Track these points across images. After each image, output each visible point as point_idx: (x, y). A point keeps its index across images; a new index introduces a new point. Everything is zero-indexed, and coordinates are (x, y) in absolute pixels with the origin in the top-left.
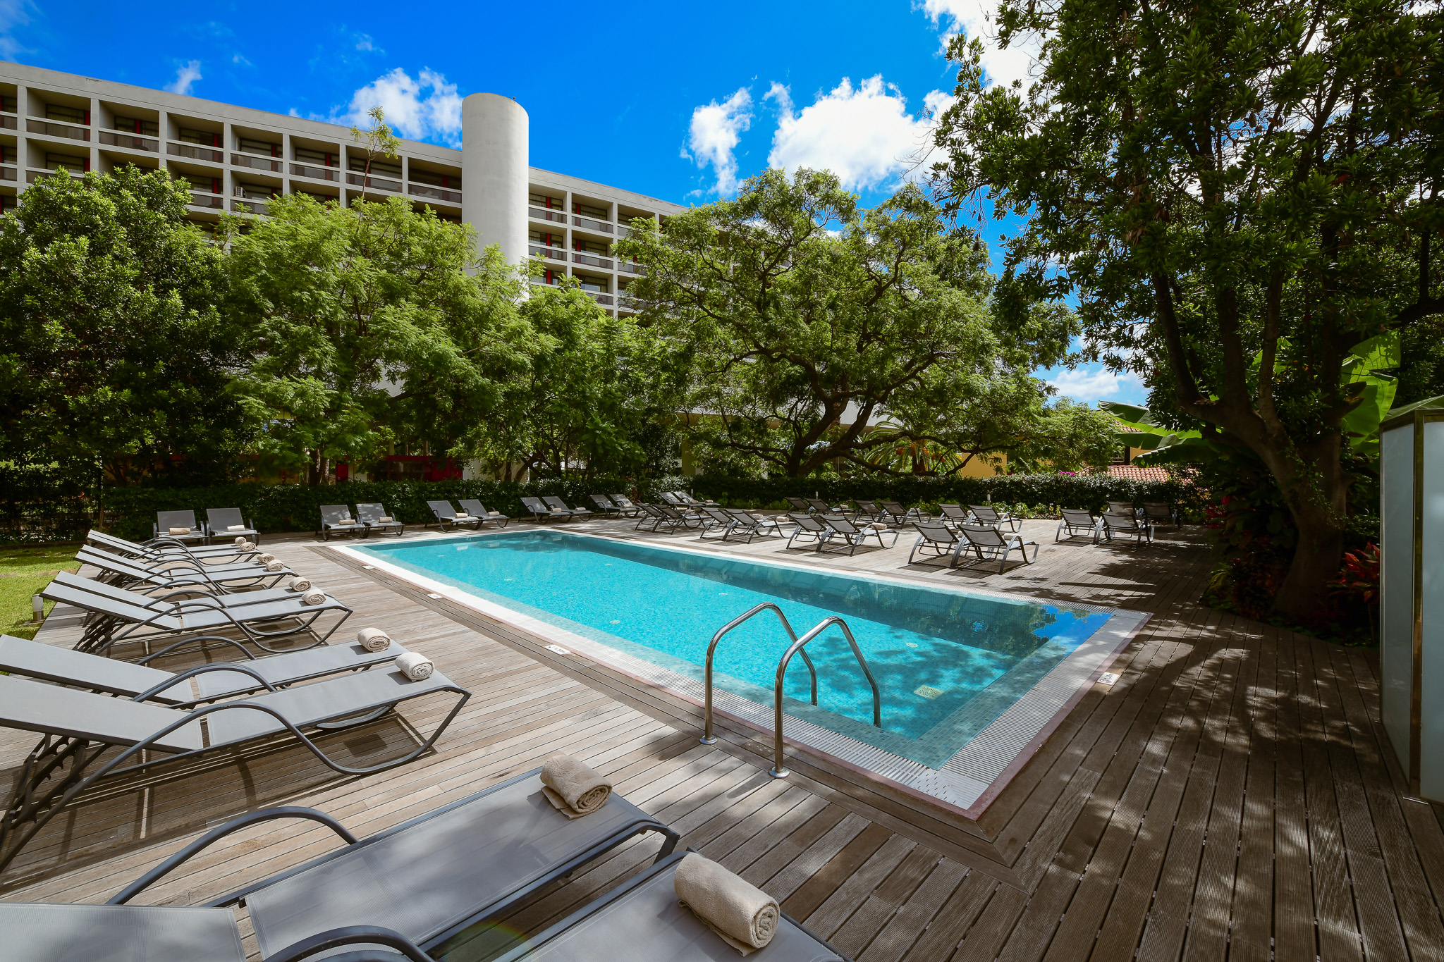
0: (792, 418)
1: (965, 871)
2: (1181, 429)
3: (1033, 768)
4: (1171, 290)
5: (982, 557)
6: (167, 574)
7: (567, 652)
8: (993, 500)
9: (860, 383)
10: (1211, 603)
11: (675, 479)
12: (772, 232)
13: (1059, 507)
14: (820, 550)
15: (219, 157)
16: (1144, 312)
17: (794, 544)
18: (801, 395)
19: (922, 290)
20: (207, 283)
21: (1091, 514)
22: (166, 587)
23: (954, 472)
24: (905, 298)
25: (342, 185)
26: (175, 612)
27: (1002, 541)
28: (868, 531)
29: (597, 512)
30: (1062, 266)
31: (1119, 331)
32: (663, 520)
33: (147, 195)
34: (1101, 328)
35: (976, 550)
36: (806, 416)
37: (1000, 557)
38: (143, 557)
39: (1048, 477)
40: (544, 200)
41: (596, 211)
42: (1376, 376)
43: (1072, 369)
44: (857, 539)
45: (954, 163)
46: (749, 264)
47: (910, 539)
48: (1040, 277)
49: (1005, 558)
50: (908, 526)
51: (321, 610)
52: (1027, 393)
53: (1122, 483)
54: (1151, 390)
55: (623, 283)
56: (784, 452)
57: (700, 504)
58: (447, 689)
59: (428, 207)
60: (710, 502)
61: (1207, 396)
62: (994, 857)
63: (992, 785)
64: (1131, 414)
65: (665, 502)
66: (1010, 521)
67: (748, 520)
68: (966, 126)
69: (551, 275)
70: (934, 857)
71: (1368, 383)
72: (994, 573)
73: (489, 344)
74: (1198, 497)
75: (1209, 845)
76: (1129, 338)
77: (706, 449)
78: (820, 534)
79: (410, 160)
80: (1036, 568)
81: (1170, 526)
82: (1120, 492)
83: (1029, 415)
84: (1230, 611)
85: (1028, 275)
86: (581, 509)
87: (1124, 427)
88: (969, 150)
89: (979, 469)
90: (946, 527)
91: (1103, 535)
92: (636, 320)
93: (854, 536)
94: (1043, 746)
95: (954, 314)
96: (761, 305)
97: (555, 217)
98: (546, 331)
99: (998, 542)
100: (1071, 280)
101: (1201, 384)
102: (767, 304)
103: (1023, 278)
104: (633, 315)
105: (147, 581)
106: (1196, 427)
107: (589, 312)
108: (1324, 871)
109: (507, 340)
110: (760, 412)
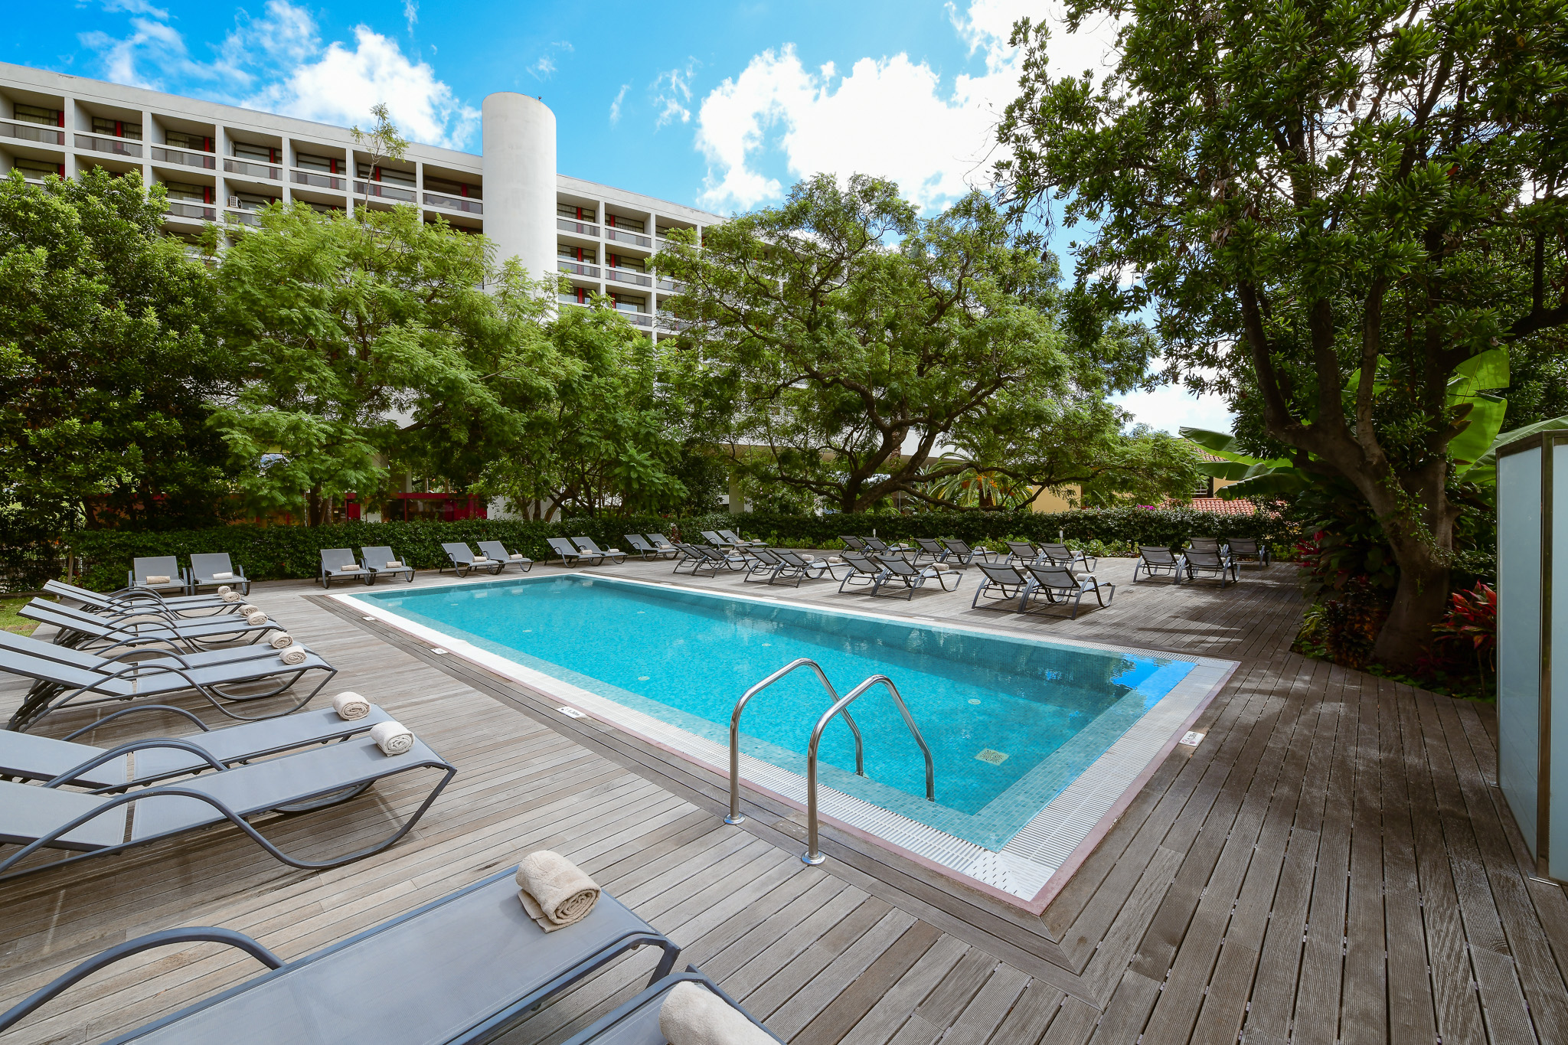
0: (848, 449)
1: (1026, 980)
2: (1271, 457)
3: (1106, 848)
4: (1259, 304)
5: (1052, 600)
6: (132, 629)
7: (582, 715)
8: (1066, 537)
9: (920, 410)
10: (1304, 650)
11: (719, 516)
12: (824, 245)
13: (1137, 544)
14: (875, 593)
15: (211, 163)
16: (1229, 328)
17: (847, 588)
18: (857, 425)
19: (988, 308)
20: (188, 300)
21: (1173, 551)
22: (126, 644)
23: (1023, 506)
24: (969, 317)
25: (350, 194)
26: (131, 673)
27: (1075, 582)
28: (929, 572)
29: (631, 554)
30: (1140, 275)
31: (1202, 350)
32: (703, 562)
33: (118, 202)
34: (1182, 346)
35: (1046, 593)
36: (863, 447)
37: (1073, 600)
38: (109, 610)
39: (1125, 510)
40: (574, 211)
41: (632, 223)
42: (1483, 397)
43: (1150, 391)
44: (915, 581)
45: (1019, 161)
46: (799, 279)
47: (974, 579)
48: (1114, 288)
49: (1078, 600)
50: (972, 566)
51: (303, 670)
52: (1103, 418)
53: (1205, 517)
54: (1237, 414)
55: (661, 300)
56: (839, 486)
57: (747, 544)
58: (428, 765)
59: (439, 217)
60: (757, 541)
61: (1298, 420)
62: (1059, 962)
63: (1058, 870)
64: (1215, 441)
65: (709, 543)
66: (1084, 560)
67: (796, 561)
68: (1031, 121)
69: (581, 292)
70: (989, 963)
71: (1475, 405)
72: (1066, 618)
73: (508, 368)
74: (1287, 531)
75: (1311, 942)
76: (1213, 356)
77: (753, 483)
78: (876, 576)
79: (425, 166)
80: (1112, 612)
81: (1258, 563)
82: (1203, 526)
83: (1104, 444)
84: (1325, 658)
85: (1101, 285)
86: (614, 551)
87: (1206, 456)
88: (1035, 147)
89: (1051, 503)
90: (1013, 568)
91: (1184, 574)
92: (675, 342)
93: (913, 579)
94: (1119, 822)
95: (1022, 334)
96: (812, 325)
97: (587, 229)
98: (572, 353)
99: (1070, 583)
100: (1149, 291)
101: (1293, 407)
102: (819, 324)
103: (1095, 289)
104: (671, 337)
105: (105, 638)
106: (1287, 455)
107: (623, 333)
108: (1444, 973)
109: (529, 364)
110: (812, 443)
